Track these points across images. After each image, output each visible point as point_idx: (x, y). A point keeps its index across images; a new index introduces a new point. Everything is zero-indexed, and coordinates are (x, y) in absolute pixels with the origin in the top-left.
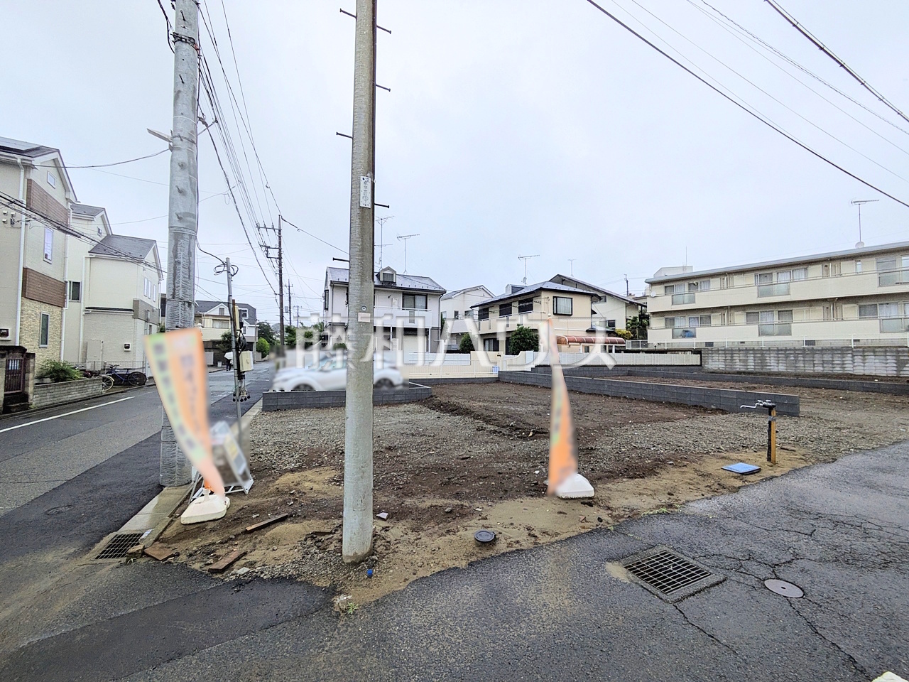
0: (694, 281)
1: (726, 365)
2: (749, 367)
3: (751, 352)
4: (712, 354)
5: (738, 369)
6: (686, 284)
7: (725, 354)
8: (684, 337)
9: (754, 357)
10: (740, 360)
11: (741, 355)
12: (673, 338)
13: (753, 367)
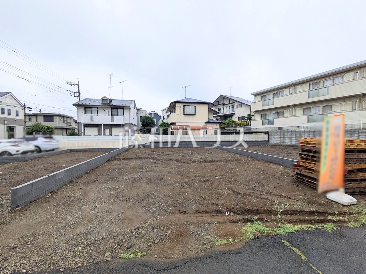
0: (276, 91)
1: (281, 141)
2: (292, 142)
3: (294, 133)
4: (274, 134)
5: (287, 143)
6: (272, 93)
7: (280, 134)
8: (268, 124)
9: (296, 136)
10: (288, 138)
11: (289, 135)
12: (263, 125)
13: (295, 142)
